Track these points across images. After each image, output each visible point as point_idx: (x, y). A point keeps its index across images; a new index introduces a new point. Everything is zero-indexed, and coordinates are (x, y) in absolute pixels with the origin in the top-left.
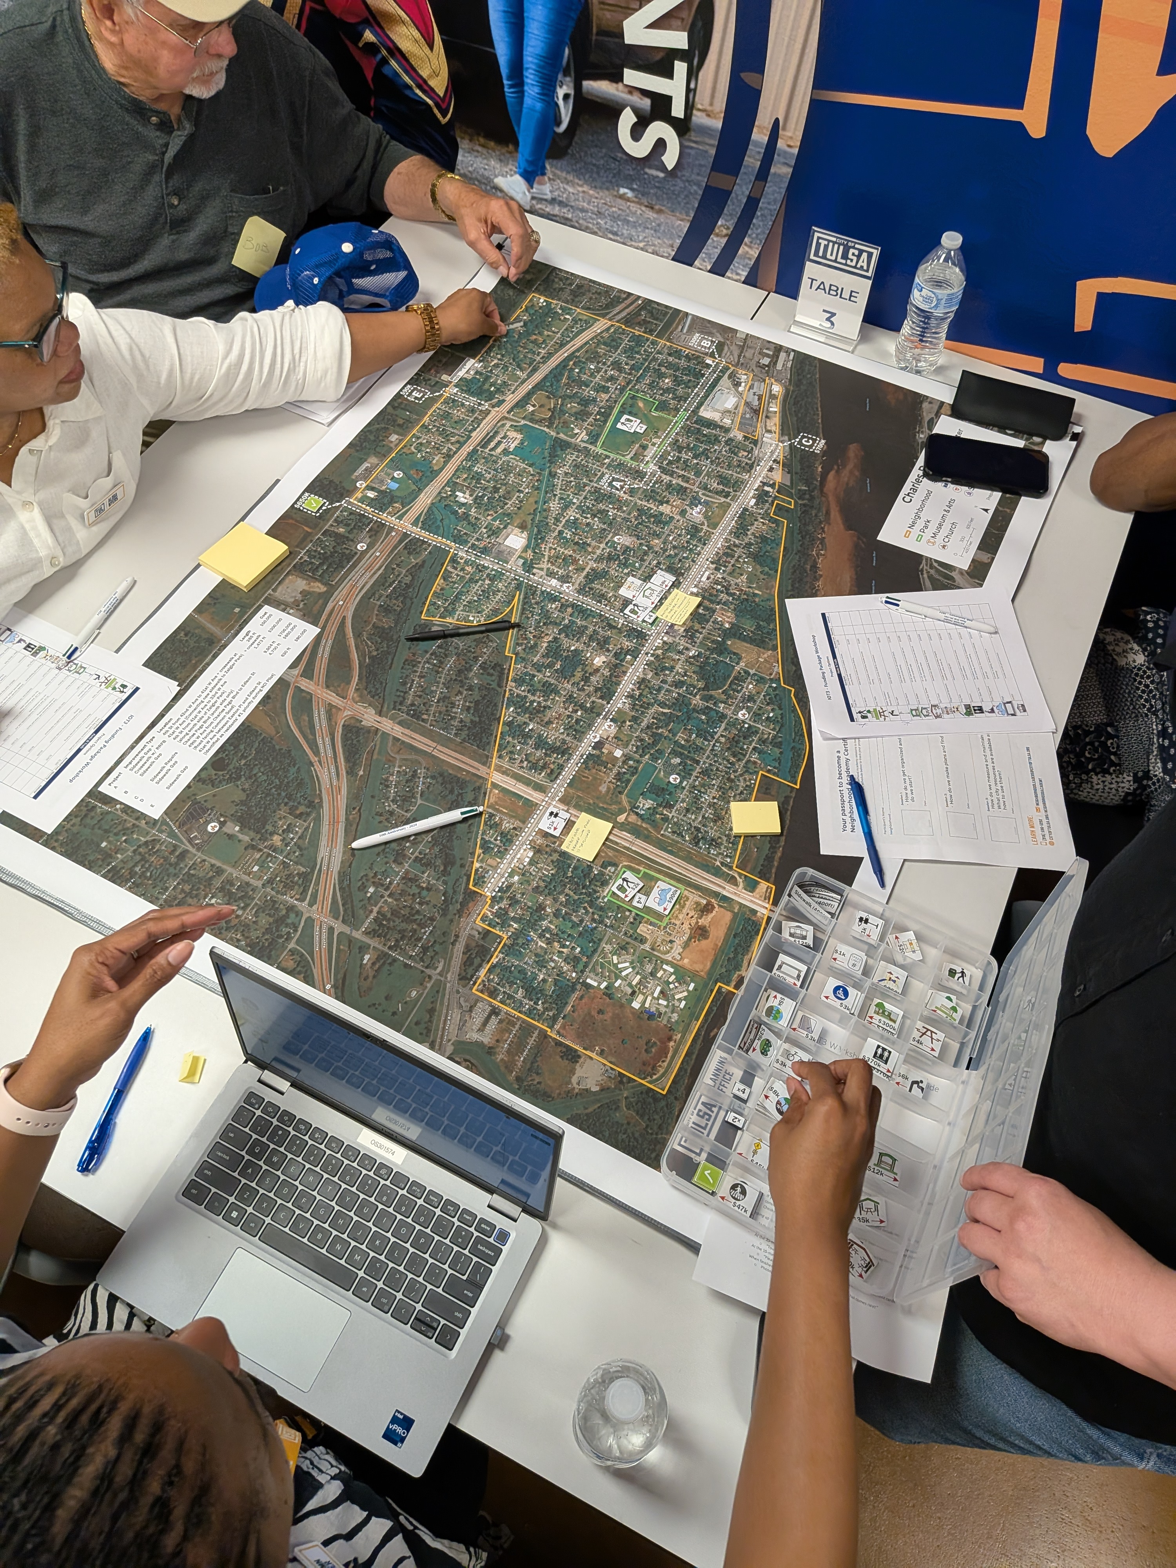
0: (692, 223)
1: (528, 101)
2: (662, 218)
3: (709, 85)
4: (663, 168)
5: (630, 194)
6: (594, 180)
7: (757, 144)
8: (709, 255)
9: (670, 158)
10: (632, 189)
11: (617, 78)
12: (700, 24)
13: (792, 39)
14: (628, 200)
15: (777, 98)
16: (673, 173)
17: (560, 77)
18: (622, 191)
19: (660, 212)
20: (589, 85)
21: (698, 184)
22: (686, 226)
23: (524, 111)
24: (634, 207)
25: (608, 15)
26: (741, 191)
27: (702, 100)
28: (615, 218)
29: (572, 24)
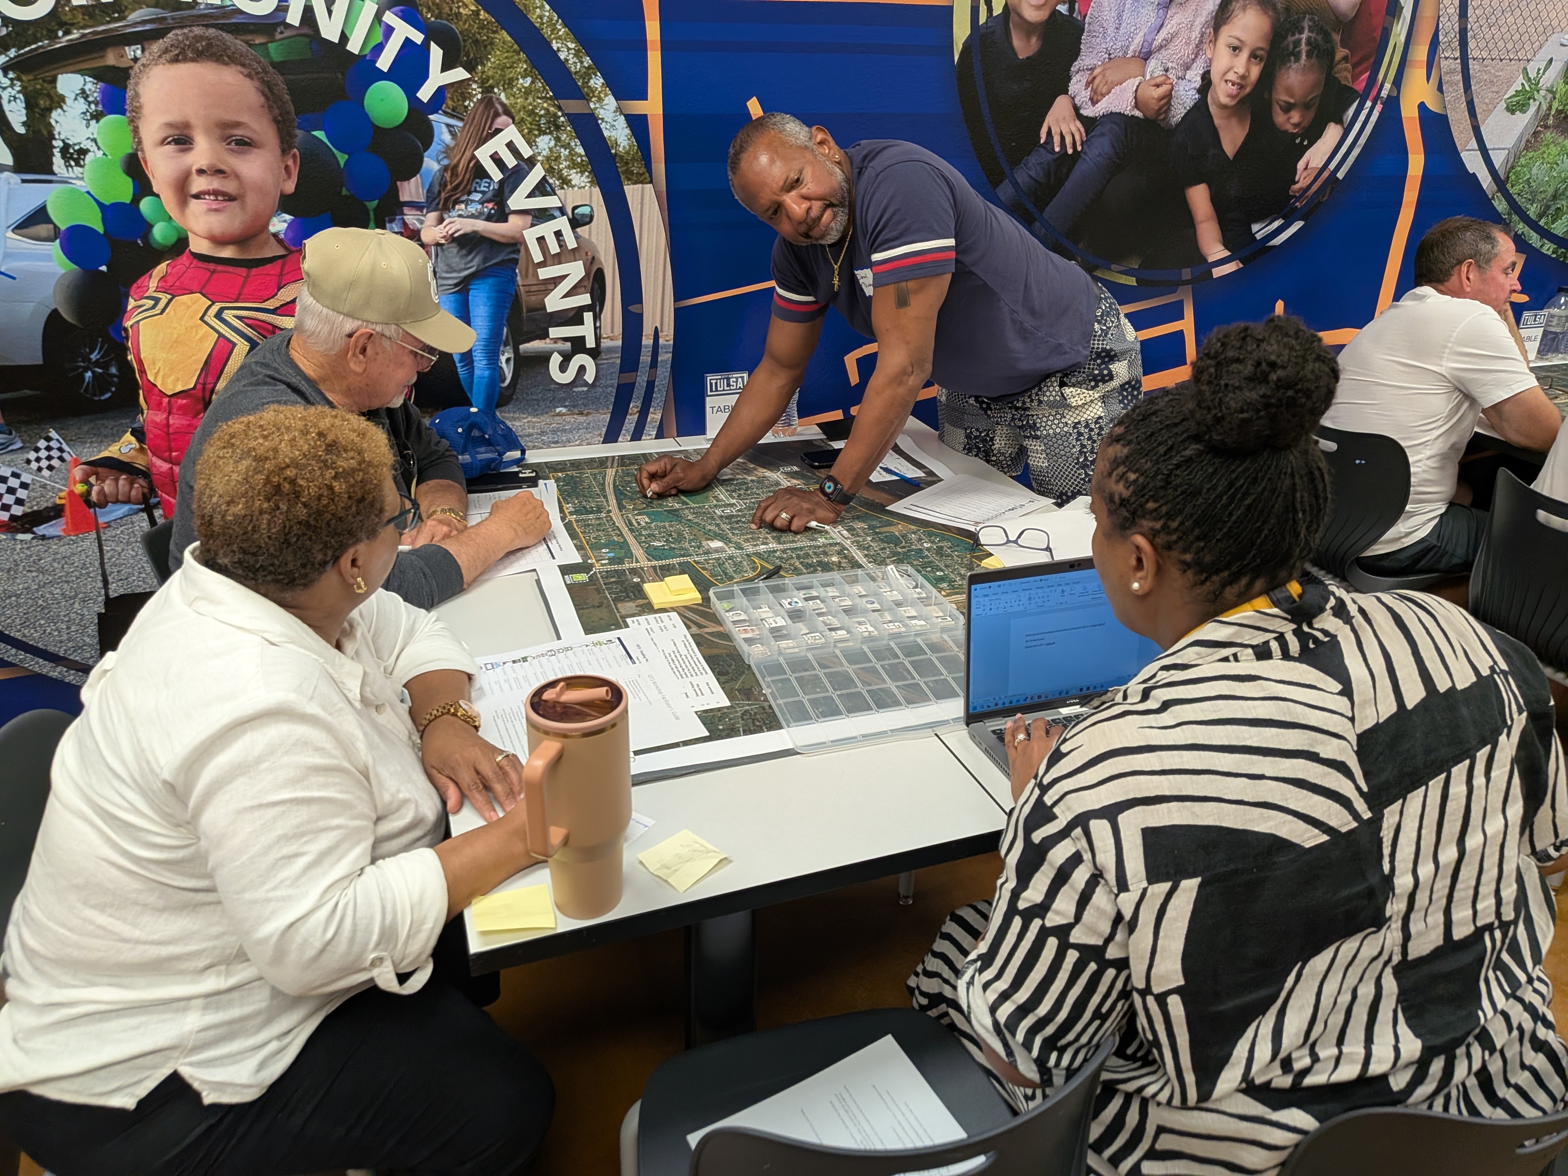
0: (612, 413)
1: (477, 372)
2: (590, 418)
3: (609, 320)
4: (586, 384)
5: (564, 410)
6: (536, 410)
7: (646, 347)
8: (628, 431)
9: (590, 377)
10: (566, 407)
11: (545, 335)
12: (596, 286)
13: (656, 278)
14: (564, 415)
15: (654, 313)
16: (593, 385)
17: (502, 348)
18: (558, 410)
19: (588, 414)
20: (523, 347)
21: (612, 386)
22: (608, 417)
23: (475, 381)
24: (568, 418)
25: (533, 298)
26: (642, 380)
27: (605, 332)
28: (554, 432)
29: (507, 311)
